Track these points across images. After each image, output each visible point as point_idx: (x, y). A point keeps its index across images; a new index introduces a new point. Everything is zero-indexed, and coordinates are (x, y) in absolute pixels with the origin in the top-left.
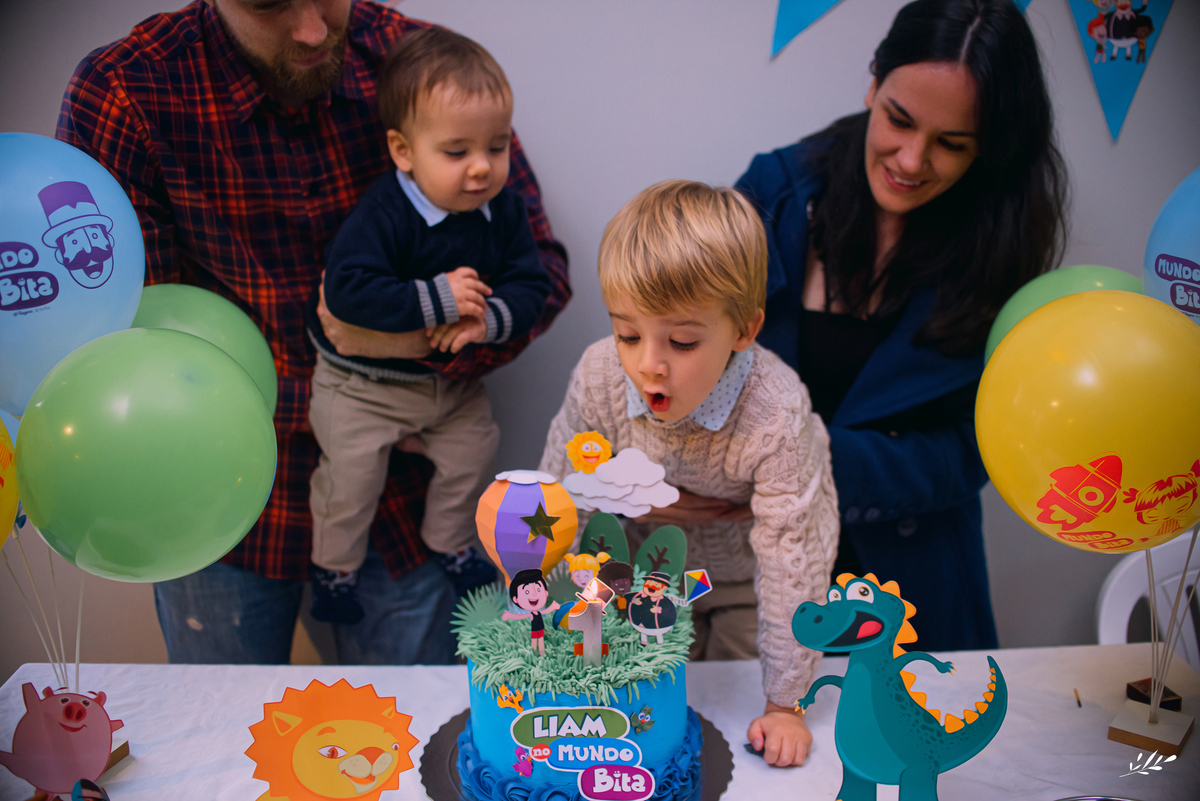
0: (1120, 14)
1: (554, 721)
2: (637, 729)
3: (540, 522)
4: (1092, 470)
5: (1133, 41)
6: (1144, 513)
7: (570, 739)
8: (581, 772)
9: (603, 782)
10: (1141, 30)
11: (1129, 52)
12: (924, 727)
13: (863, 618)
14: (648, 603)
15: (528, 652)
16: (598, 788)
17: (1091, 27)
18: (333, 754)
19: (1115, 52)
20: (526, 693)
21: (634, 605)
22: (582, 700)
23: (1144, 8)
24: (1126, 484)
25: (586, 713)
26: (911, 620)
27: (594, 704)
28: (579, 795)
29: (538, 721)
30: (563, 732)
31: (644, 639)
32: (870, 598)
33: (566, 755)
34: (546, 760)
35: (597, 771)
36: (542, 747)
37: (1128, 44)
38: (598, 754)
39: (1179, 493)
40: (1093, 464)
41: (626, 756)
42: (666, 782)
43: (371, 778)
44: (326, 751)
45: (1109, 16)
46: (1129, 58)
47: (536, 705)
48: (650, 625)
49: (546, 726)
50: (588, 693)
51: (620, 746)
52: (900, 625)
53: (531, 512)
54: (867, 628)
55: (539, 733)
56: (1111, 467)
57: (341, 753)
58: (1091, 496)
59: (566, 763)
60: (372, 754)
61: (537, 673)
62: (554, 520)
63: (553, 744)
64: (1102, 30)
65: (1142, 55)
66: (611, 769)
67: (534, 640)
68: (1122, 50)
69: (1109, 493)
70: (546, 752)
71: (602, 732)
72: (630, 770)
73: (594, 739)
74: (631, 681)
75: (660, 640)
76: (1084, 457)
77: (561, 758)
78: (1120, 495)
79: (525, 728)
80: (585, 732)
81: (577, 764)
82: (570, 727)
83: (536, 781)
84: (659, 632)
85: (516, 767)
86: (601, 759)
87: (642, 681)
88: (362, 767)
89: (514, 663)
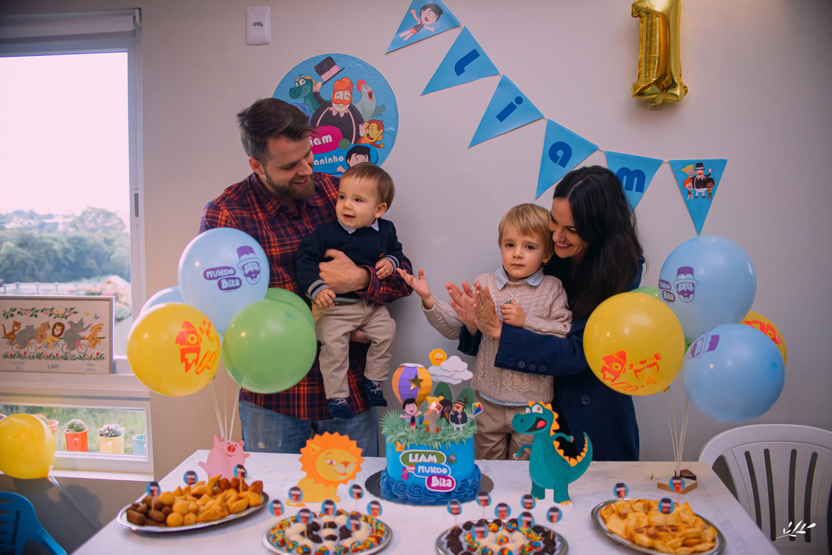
0: (698, 177)
1: (417, 455)
2: (450, 462)
3: (416, 380)
4: (616, 356)
5: (706, 189)
6: (638, 373)
7: (423, 464)
8: (427, 478)
9: (435, 482)
10: (709, 184)
11: (703, 195)
12: (563, 464)
13: (539, 419)
14: (456, 413)
15: (408, 430)
16: (433, 485)
17: (684, 184)
18: (331, 463)
19: (697, 195)
20: (406, 445)
21: (451, 415)
22: (428, 448)
23: (710, 174)
24: (629, 361)
25: (429, 453)
26: (557, 420)
27: (433, 449)
28: (426, 487)
29: (411, 455)
30: (420, 460)
31: (455, 429)
32: (541, 412)
33: (421, 470)
34: (413, 472)
35: (433, 478)
36: (412, 466)
37: (703, 190)
38: (434, 470)
39: (650, 366)
40: (616, 354)
41: (444, 471)
42: (463, 485)
43: (345, 474)
44: (329, 461)
45: (693, 178)
46: (704, 197)
47: (410, 449)
48: (457, 423)
49: (413, 458)
50: (430, 444)
51: (442, 467)
52: (552, 422)
53: (413, 377)
54: (541, 424)
55: (411, 460)
56: (622, 355)
57: (334, 462)
58: (617, 367)
59: (421, 474)
60: (346, 464)
61: (411, 436)
62: (422, 380)
63: (416, 465)
64: (690, 184)
65: (710, 195)
66: (439, 476)
67: (412, 427)
68: (700, 193)
69: (623, 365)
70: (413, 468)
71: (436, 461)
72: (447, 478)
73: (432, 464)
74: (448, 441)
75: (461, 429)
76: (613, 352)
77: (419, 471)
78: (627, 366)
79: (406, 458)
80: (428, 461)
81: (425, 474)
82: (423, 458)
83: (409, 482)
84: (461, 426)
85: (402, 476)
86: (434, 472)
87: (453, 442)
88: (342, 469)
89: (403, 433)
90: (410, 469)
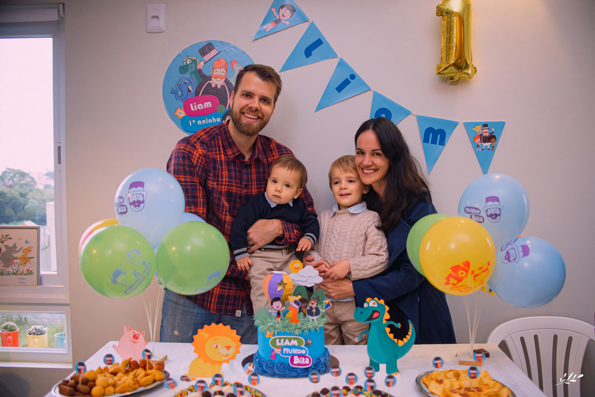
0: (485, 134)
1: (282, 340)
2: (307, 345)
3: (282, 283)
5: (490, 143)
7: (287, 346)
8: (290, 357)
9: (297, 360)
10: (492, 140)
11: (488, 147)
12: (393, 345)
13: (374, 312)
14: (311, 308)
15: (275, 322)
16: (295, 362)
17: (474, 140)
18: (217, 347)
19: (484, 148)
20: (274, 333)
21: (308, 310)
22: (291, 334)
23: (493, 133)
25: (292, 338)
27: (294, 335)
28: (289, 364)
29: (278, 340)
30: (285, 344)
33: (286, 352)
34: (280, 353)
35: (295, 357)
36: (279, 348)
37: (488, 144)
38: (295, 351)
41: (303, 352)
42: (317, 362)
43: (227, 355)
44: (215, 346)
45: (481, 135)
46: (489, 149)
47: (277, 335)
48: (312, 315)
49: (280, 342)
50: (292, 332)
51: (302, 349)
52: (384, 313)
53: (280, 282)
54: (376, 315)
55: (278, 344)
57: (219, 346)
59: (286, 354)
60: (228, 348)
61: (277, 326)
62: (286, 284)
63: (282, 348)
64: (479, 140)
65: (493, 148)
66: (299, 356)
67: (278, 319)
68: (486, 146)
70: (280, 350)
71: (297, 344)
72: (305, 357)
73: (294, 347)
74: (305, 329)
75: (315, 320)
77: (284, 352)
79: (274, 342)
80: (291, 344)
81: (289, 354)
82: (287, 343)
83: (276, 361)
84: (315, 318)
85: (271, 357)
86: (296, 353)
87: (309, 330)
88: (224, 351)
89: (271, 324)
90: (277, 351)
